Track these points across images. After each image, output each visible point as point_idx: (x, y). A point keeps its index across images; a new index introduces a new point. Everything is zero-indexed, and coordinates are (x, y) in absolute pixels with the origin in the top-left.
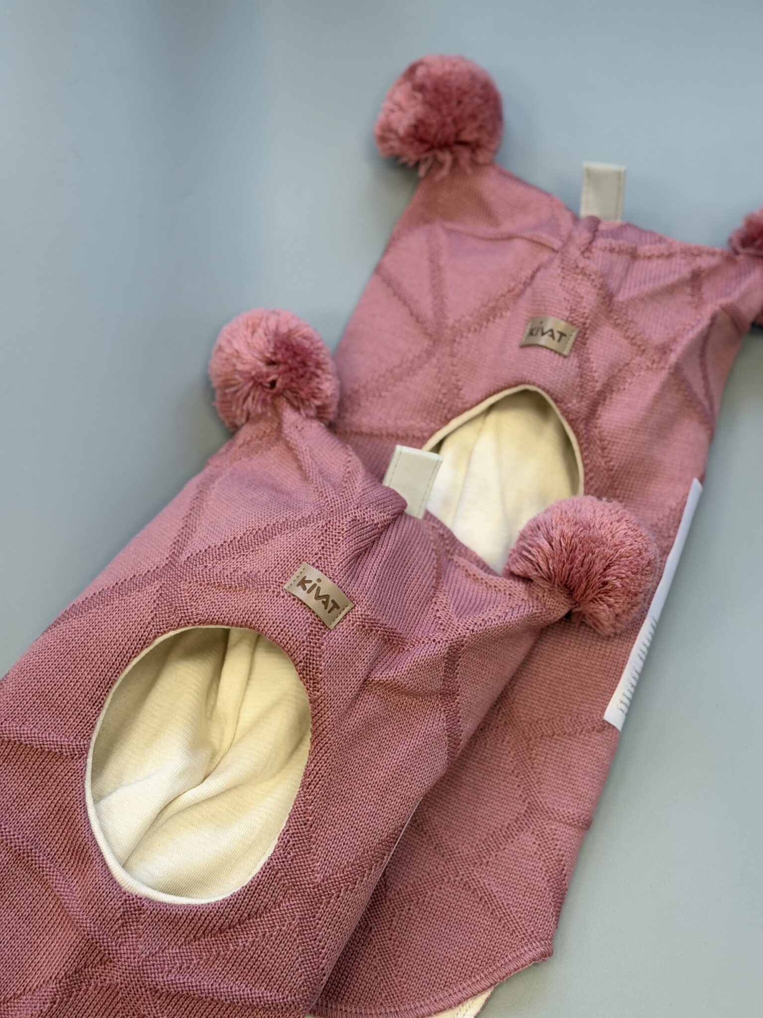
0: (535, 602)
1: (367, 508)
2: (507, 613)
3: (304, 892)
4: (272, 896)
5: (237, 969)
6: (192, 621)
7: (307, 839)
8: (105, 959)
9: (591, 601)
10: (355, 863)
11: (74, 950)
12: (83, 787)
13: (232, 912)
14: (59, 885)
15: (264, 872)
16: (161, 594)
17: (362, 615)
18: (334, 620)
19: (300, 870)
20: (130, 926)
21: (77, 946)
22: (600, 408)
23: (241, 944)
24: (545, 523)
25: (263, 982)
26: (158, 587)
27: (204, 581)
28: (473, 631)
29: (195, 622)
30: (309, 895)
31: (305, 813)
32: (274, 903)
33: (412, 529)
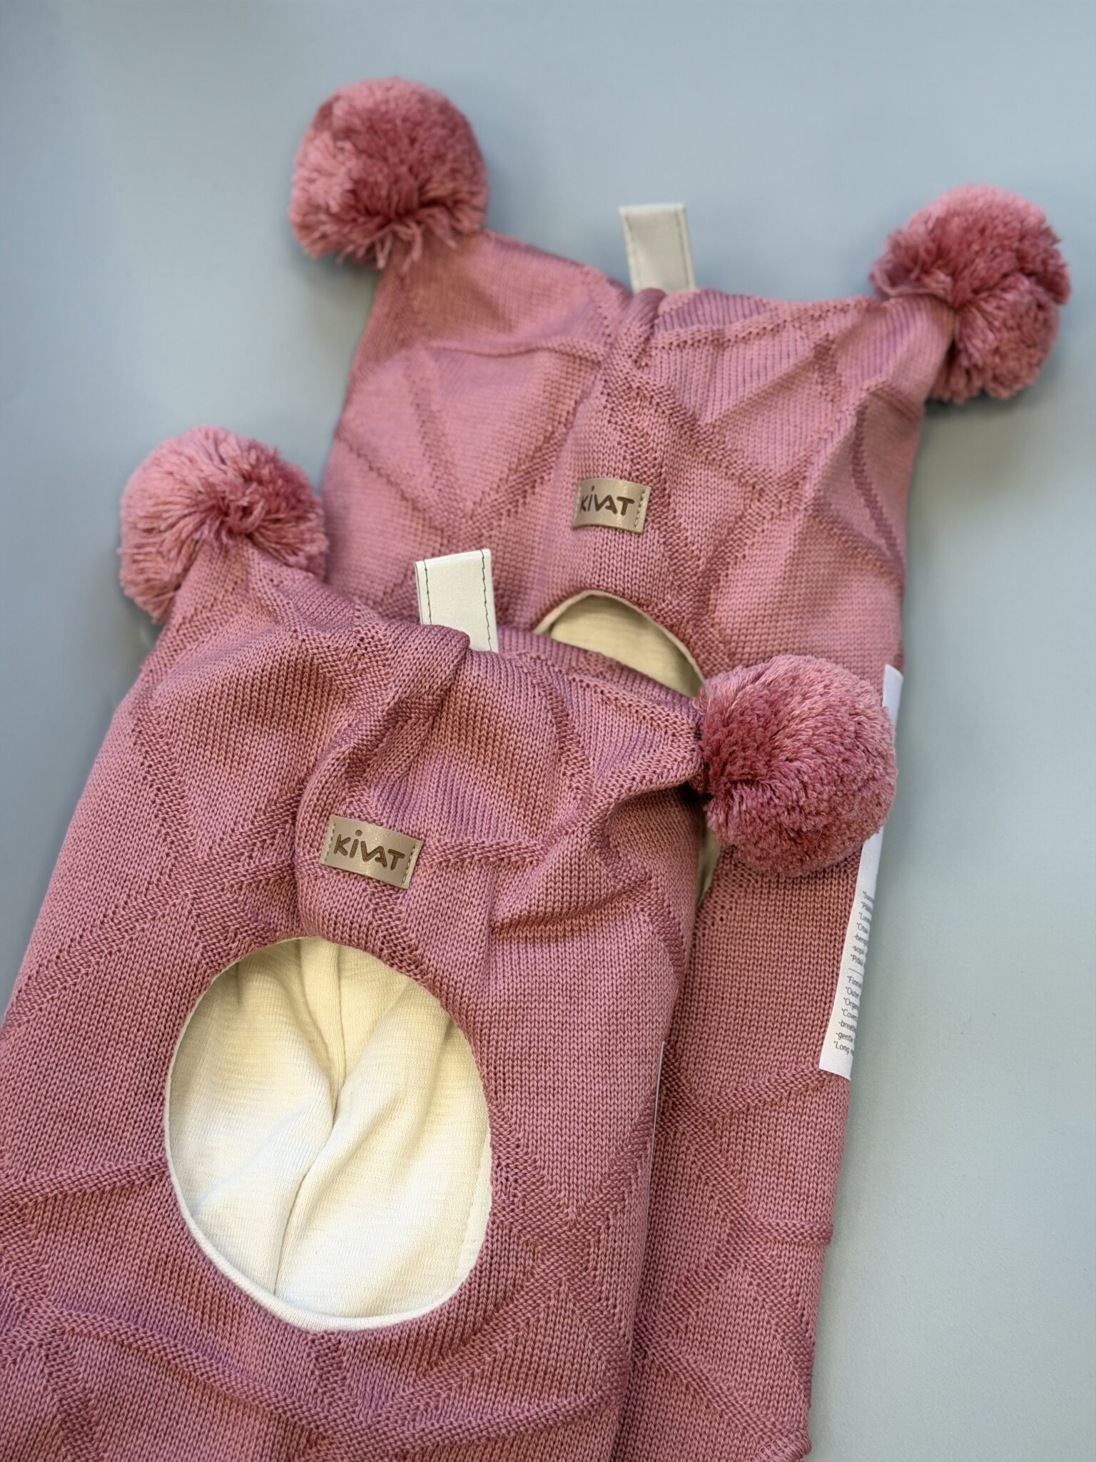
3: (559, 1241)
4: (517, 1266)
5: (507, 1385)
7: (530, 1165)
10: (612, 1171)
12: (182, 1218)
13: (470, 1312)
15: (492, 1237)
23: (499, 1349)
25: (550, 1389)
30: (567, 1242)
31: (511, 1131)
32: (524, 1274)
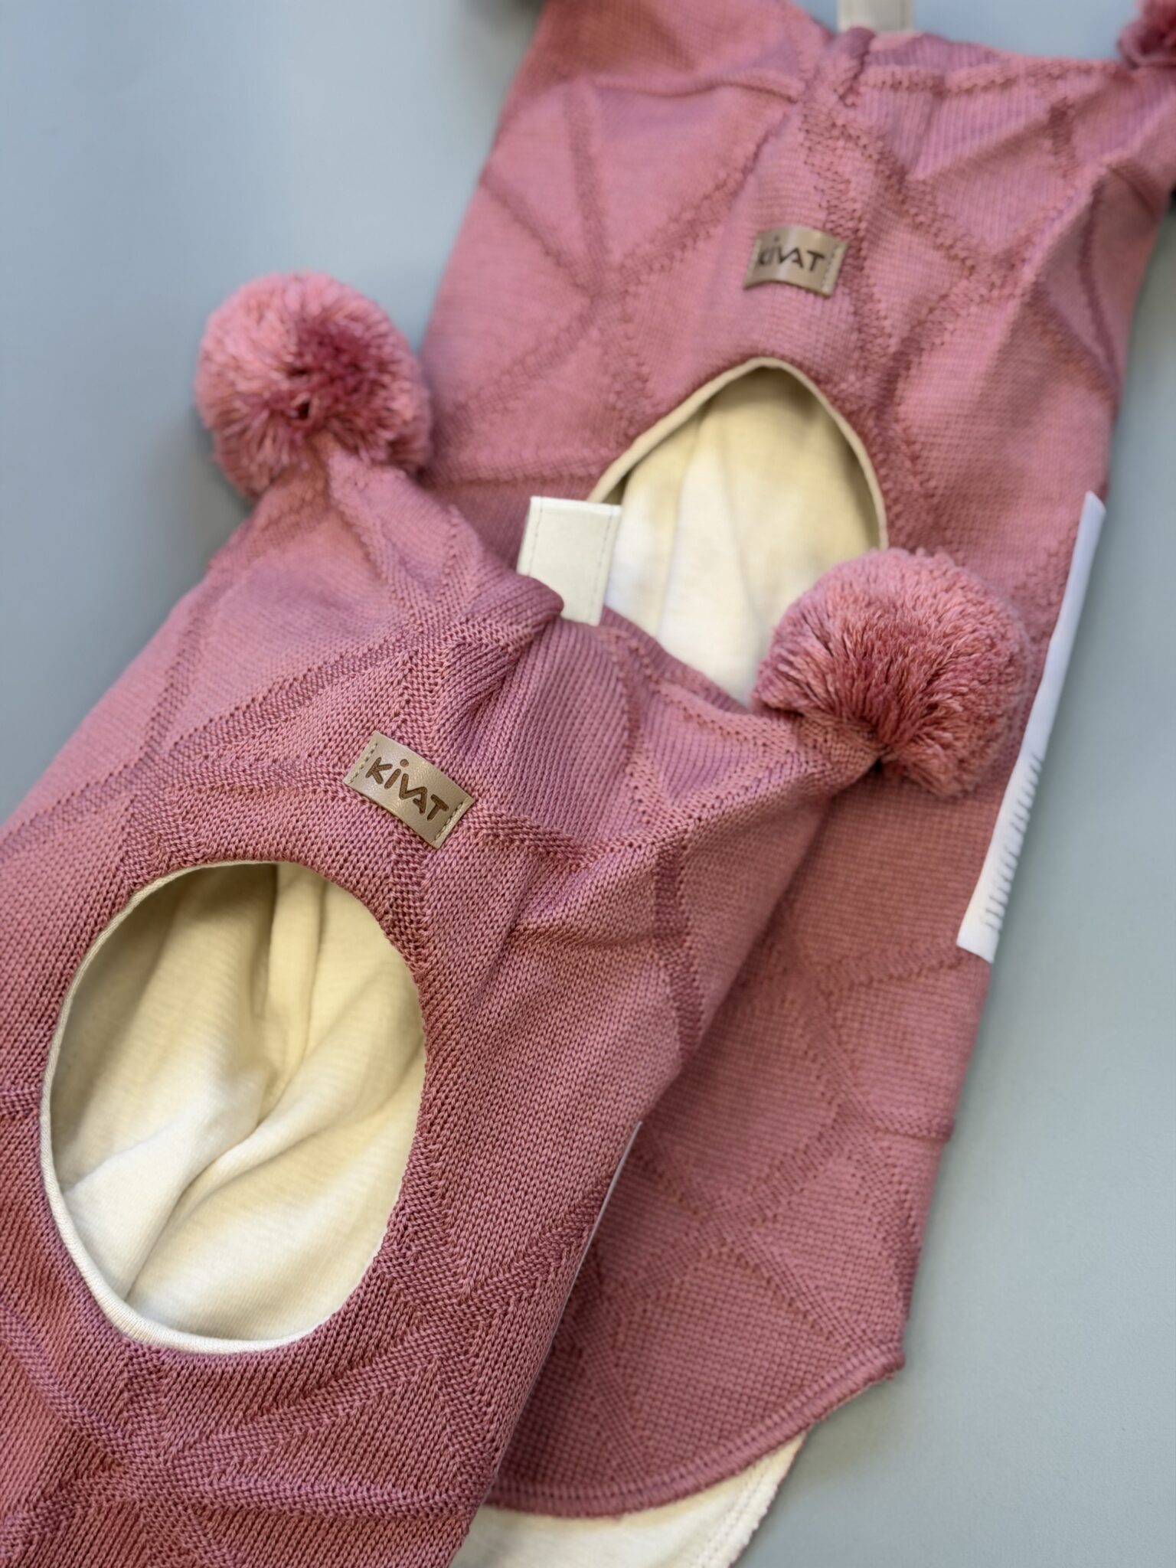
0: (811, 753)
1: (484, 620)
2: (760, 780)
3: (443, 1313)
4: (387, 1326)
5: (341, 1456)
6: (190, 858)
7: (438, 1220)
8: (108, 1460)
9: (912, 740)
10: (530, 1251)
11: (53, 1451)
12: (38, 1166)
13: (320, 1360)
14: (17, 1340)
15: (368, 1286)
16: (133, 815)
17: (490, 816)
18: (440, 831)
19: (431, 1275)
20: (145, 1401)
21: (57, 1444)
22: (900, 385)
23: (341, 1413)
24: (815, 609)
25: (388, 1474)
26: (127, 803)
27: (204, 784)
28: (700, 819)
29: (197, 860)
31: (430, 1175)
32: (392, 1337)
33: (574, 647)
